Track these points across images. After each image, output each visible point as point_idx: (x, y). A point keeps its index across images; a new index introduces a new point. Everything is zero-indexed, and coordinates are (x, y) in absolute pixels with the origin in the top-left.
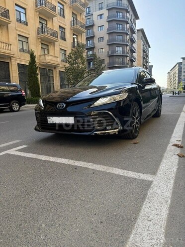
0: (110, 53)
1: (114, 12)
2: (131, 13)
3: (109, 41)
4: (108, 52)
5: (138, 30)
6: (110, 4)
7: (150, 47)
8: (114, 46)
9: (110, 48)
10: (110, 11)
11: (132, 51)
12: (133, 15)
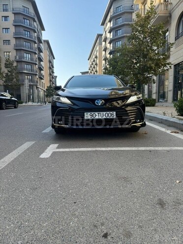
0: (18, 58)
1: (21, 18)
2: (38, 23)
3: (16, 45)
4: (16, 57)
5: (44, 41)
6: (16, 8)
7: (54, 59)
8: (22, 52)
9: (18, 53)
10: (16, 16)
11: (40, 60)
12: (39, 26)
